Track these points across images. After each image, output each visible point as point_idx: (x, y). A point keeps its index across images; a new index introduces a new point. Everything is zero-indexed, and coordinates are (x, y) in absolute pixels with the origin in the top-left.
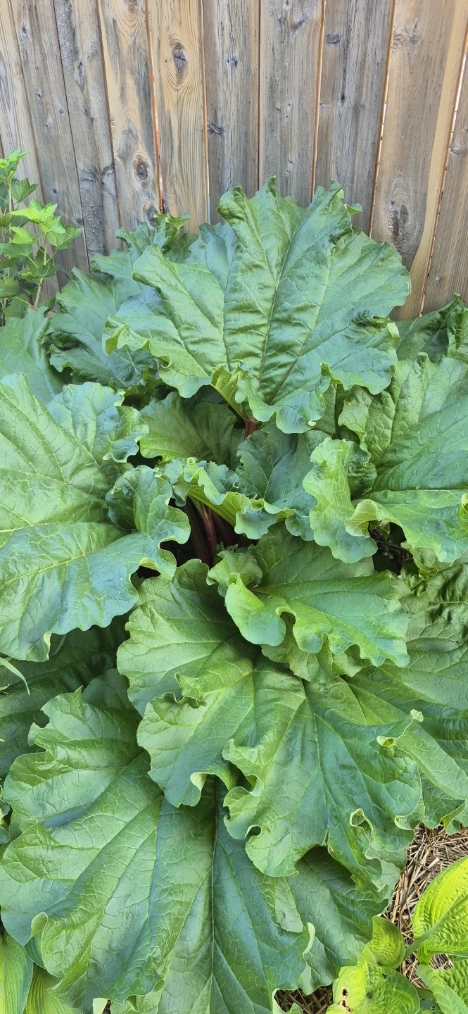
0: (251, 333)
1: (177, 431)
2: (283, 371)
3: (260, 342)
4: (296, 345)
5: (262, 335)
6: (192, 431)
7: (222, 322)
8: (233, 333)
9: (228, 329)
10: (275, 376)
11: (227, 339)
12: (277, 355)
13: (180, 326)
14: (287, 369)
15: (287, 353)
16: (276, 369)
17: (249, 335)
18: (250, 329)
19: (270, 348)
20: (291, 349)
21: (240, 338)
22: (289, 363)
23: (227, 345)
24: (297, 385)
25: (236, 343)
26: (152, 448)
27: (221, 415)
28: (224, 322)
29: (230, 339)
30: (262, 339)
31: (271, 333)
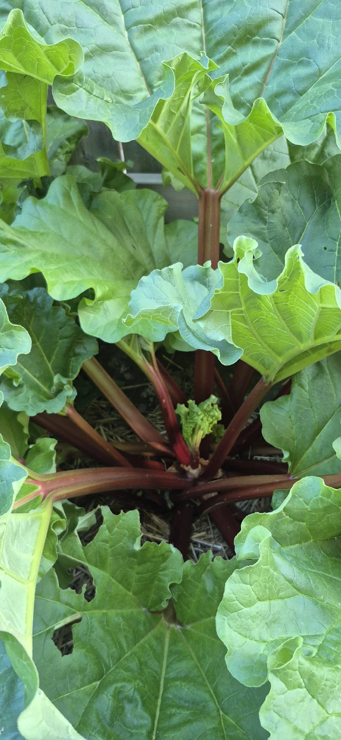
0: (176, 26)
1: (88, 244)
2: (256, 77)
3: (195, 39)
4: (271, 19)
5: (194, 27)
6: (111, 240)
7: (120, 12)
8: (147, 30)
9: (136, 24)
10: (242, 92)
11: (139, 44)
12: (235, 54)
13: (48, 28)
14: (263, 70)
15: (255, 43)
16: (239, 80)
17: (174, 30)
18: (174, 16)
19: (219, 43)
20: (262, 31)
21: (160, 36)
22: (264, 60)
23: (141, 56)
24: (300, 87)
25: (156, 49)
26: (66, 280)
27: (140, 206)
28: (124, 12)
29: (142, 43)
30: (196, 33)
31: (210, 17)
